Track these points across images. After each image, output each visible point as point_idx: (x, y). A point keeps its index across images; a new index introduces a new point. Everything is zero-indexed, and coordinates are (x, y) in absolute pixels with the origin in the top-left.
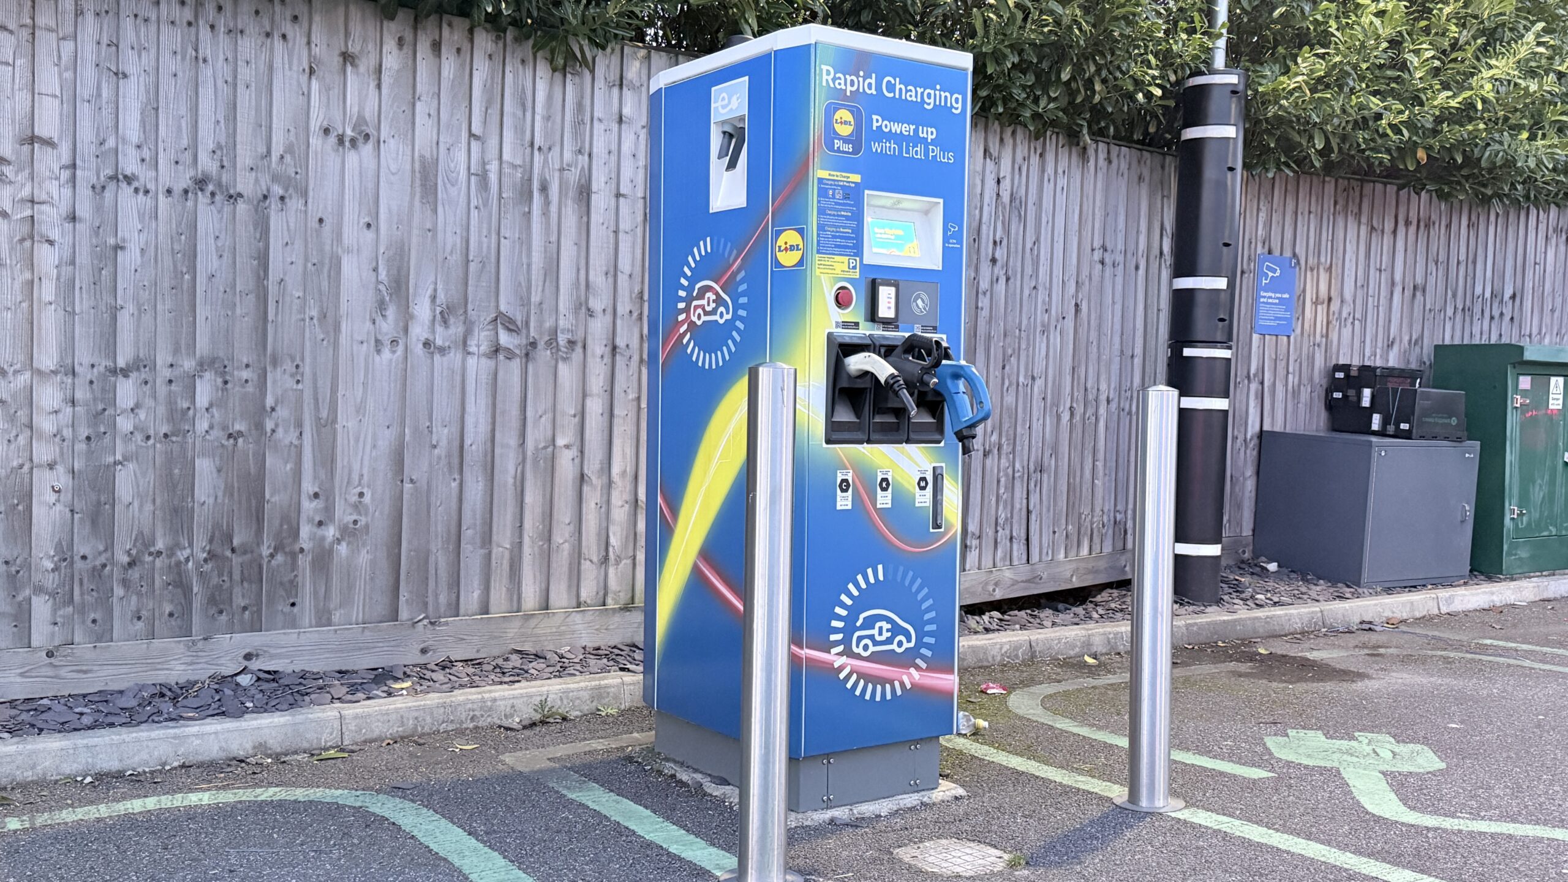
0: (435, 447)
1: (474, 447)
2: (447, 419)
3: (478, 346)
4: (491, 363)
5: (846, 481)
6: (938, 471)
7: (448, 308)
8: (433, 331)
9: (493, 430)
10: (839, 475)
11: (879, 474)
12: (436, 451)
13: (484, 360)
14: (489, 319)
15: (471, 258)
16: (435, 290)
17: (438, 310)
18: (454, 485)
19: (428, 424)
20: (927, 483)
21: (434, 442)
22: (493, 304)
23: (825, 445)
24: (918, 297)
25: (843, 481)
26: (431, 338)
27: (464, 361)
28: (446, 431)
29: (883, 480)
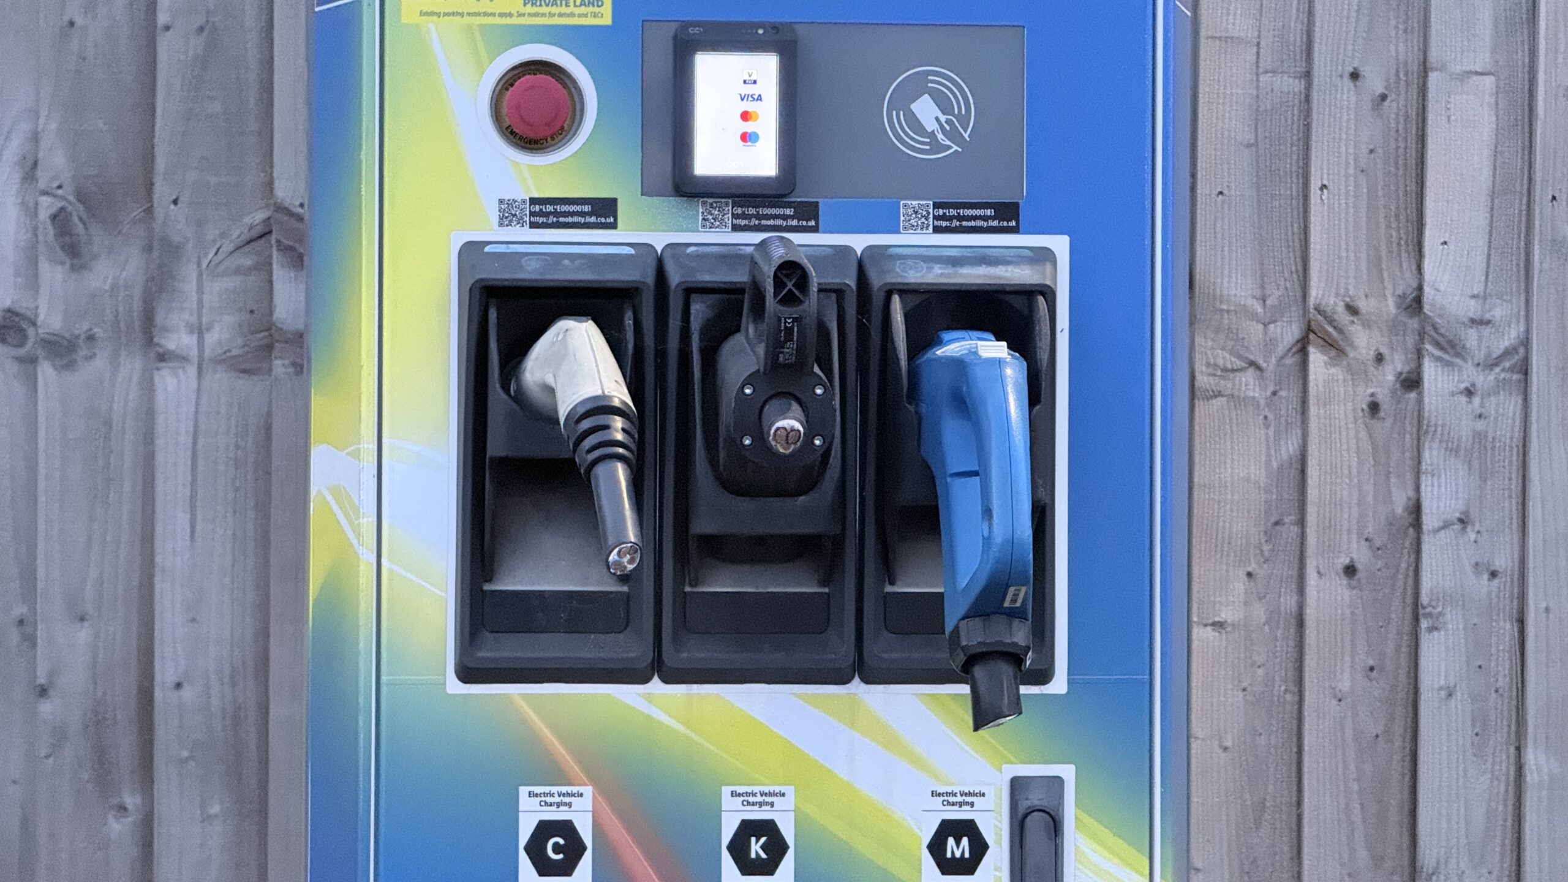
0: (43, 692)
1: (187, 693)
2: (89, 592)
3: (200, 331)
4: (250, 388)
5: (566, 829)
6: (1035, 798)
7: (82, 197)
8: (32, 281)
9: (263, 634)
10: (525, 802)
11: (729, 803)
12: (46, 708)
13: (219, 380)
14: (238, 232)
15: (162, 18)
16: (35, 137)
17: (47, 206)
18: (118, 828)
19: (19, 610)
20: (980, 848)
21: (42, 680)
22: (252, 179)
23: (455, 686)
24: (917, 87)
25: (545, 830)
26: (24, 305)
27: (148, 387)
28: (83, 634)
29: (748, 829)
